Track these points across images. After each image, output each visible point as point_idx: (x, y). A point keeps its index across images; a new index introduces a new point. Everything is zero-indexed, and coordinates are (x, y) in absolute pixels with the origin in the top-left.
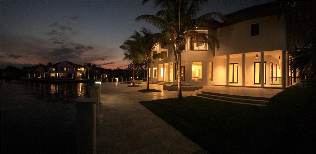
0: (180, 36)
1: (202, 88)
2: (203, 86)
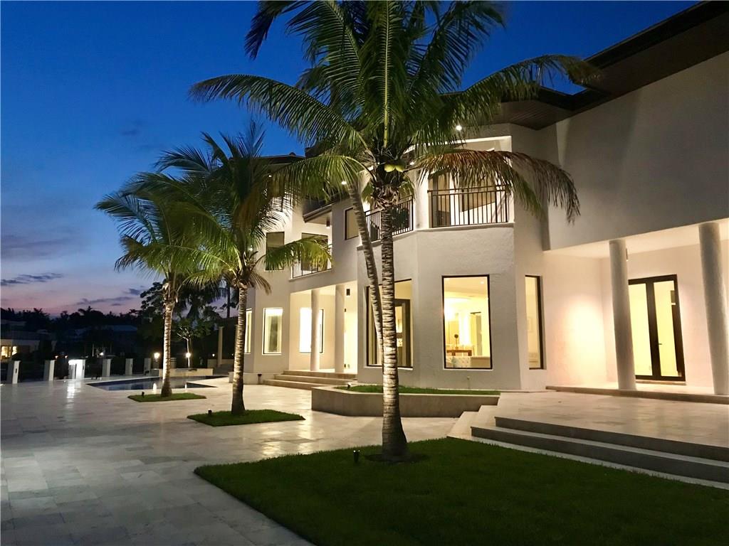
1: (496, 404)
2: (498, 393)
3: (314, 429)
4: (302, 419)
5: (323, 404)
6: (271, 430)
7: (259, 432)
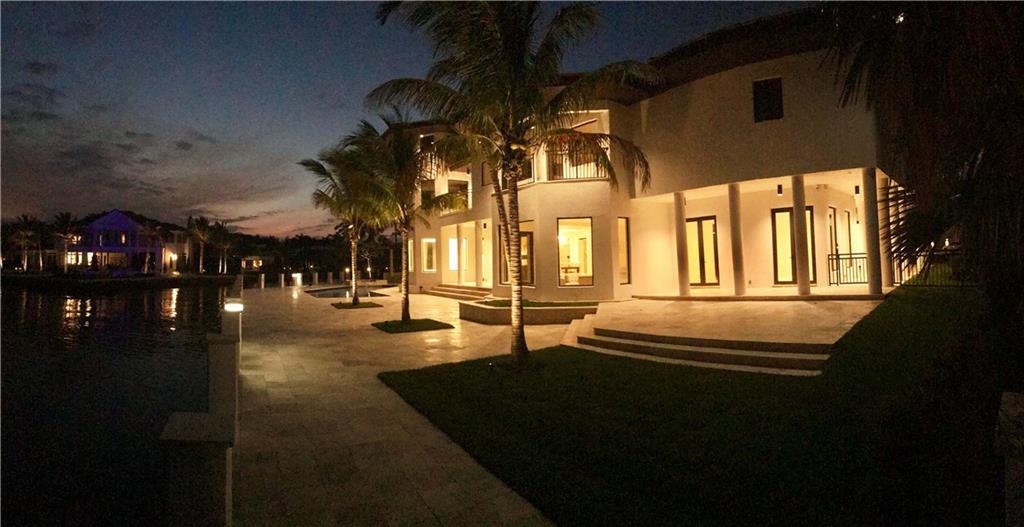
0: (514, 147)
1: (595, 313)
2: (597, 304)
3: (463, 336)
4: (451, 327)
5: (467, 314)
6: (431, 338)
7: (422, 339)
